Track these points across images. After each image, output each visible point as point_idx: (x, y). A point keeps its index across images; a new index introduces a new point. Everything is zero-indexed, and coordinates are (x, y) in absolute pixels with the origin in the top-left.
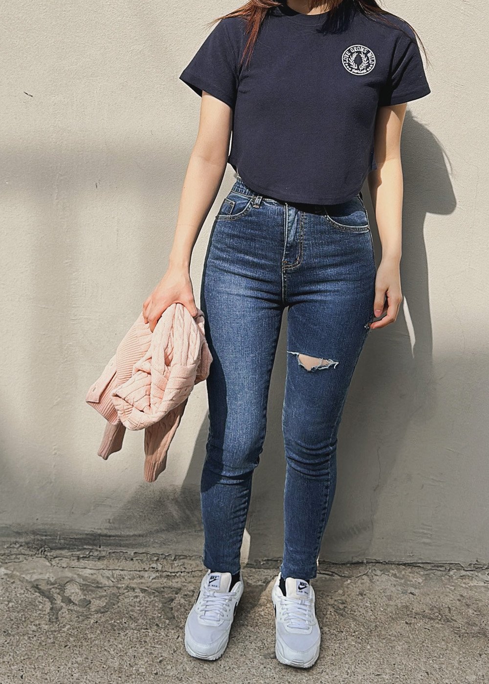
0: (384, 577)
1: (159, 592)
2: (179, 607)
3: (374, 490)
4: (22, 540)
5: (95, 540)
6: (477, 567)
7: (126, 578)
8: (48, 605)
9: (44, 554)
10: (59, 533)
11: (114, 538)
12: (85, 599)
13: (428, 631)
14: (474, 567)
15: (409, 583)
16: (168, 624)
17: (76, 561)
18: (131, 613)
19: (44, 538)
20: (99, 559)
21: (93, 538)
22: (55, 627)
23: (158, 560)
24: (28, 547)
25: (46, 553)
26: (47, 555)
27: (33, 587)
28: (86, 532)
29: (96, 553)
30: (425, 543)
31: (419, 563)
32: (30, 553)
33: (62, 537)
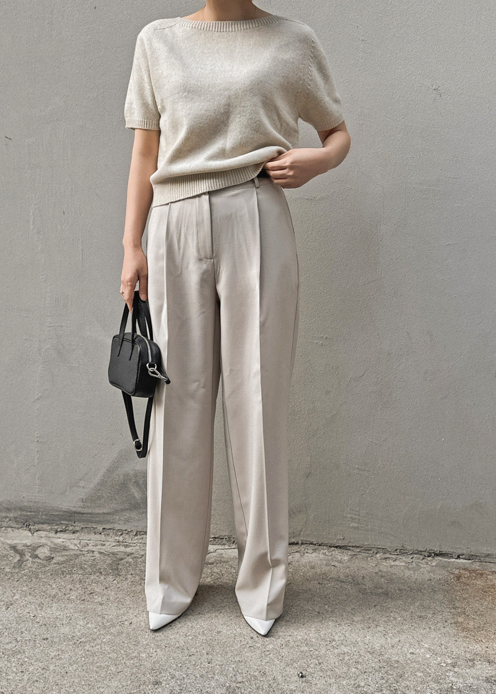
0: (314, 555)
1: (113, 554)
2: (125, 563)
3: (307, 477)
4: (11, 515)
5: (70, 516)
6: (402, 552)
7: (90, 545)
8: (18, 558)
9: (28, 527)
10: (41, 510)
11: (86, 515)
12: (50, 556)
13: (336, 589)
14: (400, 552)
15: (335, 559)
16: (110, 573)
17: (54, 533)
18: (83, 565)
19: (29, 514)
20: (74, 533)
21: (68, 514)
22: (17, 570)
23: (121, 535)
24: (16, 522)
25: (30, 527)
26: (30, 529)
27: (10, 547)
28: (63, 510)
29: (71, 528)
31: (350, 547)
32: (18, 526)
33: (44, 513)
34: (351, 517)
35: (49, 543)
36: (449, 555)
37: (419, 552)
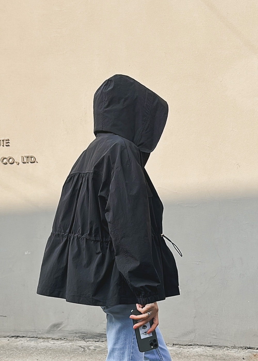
0: (199, 349)
3: (195, 318)
5: (100, 336)
6: (234, 347)
8: (83, 349)
12: (95, 349)
14: (233, 347)
15: (207, 350)
17: (95, 342)
19: (84, 334)
20: (102, 342)
22: (84, 353)
24: (79, 338)
25: (85, 340)
27: (79, 346)
29: (101, 340)
30: (214, 338)
31: (213, 346)
32: (80, 340)
33: (90, 334)
34: (213, 334)
35: (93, 345)
36: (253, 348)
37: (241, 347)
